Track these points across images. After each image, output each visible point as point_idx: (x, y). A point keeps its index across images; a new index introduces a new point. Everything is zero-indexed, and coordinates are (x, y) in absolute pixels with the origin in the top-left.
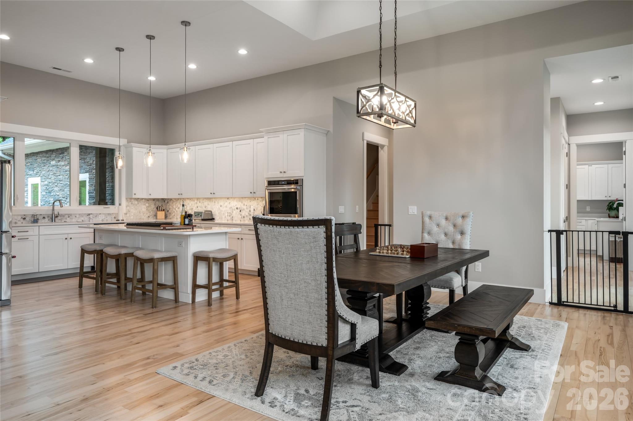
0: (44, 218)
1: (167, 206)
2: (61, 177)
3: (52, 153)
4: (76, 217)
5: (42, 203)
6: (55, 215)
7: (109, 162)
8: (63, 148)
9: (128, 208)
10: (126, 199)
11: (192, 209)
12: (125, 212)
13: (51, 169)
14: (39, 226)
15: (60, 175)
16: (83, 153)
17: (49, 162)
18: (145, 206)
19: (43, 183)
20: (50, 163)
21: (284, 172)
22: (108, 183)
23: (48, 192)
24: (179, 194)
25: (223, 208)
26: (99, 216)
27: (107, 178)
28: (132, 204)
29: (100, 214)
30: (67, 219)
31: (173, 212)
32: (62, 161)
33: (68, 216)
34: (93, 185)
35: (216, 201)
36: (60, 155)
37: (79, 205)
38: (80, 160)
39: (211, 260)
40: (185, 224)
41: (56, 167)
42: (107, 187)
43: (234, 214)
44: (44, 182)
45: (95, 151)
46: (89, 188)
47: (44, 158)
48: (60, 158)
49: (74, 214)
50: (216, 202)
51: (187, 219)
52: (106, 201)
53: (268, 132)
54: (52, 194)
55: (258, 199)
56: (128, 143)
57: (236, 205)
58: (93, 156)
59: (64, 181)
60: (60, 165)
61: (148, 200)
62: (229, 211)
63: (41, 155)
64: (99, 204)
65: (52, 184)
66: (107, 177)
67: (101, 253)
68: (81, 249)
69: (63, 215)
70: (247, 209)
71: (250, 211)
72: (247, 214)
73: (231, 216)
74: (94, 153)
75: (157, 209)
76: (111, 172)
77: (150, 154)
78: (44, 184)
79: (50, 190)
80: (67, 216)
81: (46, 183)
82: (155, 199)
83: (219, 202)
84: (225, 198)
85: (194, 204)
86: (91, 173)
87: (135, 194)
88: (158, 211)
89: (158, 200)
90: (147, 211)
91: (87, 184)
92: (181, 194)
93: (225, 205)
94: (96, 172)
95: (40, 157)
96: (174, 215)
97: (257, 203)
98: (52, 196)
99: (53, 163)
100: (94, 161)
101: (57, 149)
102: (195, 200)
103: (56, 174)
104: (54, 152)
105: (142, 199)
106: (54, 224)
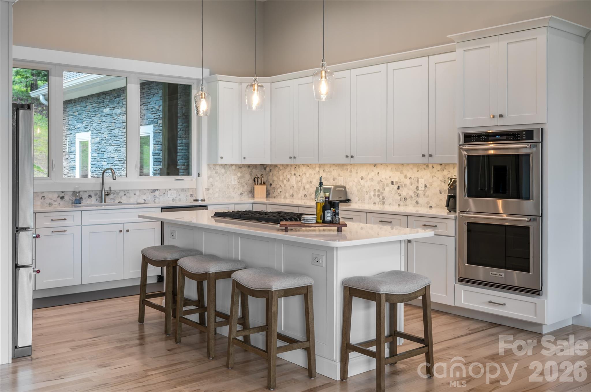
0: (90, 196)
1: (270, 177)
2: (117, 130)
3: (106, 96)
4: (135, 194)
5: (93, 168)
6: (106, 192)
7: (182, 108)
8: (118, 89)
9: (211, 179)
10: (208, 165)
11: (311, 181)
12: (207, 187)
13: (104, 120)
14: (82, 211)
15: (115, 129)
16: (145, 95)
17: (102, 110)
18: (236, 176)
19: (93, 140)
20: (102, 112)
21: (501, 116)
22: (180, 140)
23: (100, 152)
24: (290, 158)
25: (367, 181)
26: (169, 192)
27: (179, 132)
28: (216, 173)
29: (170, 190)
30: (123, 197)
31: (278, 186)
32: (118, 108)
33: (124, 194)
34: (159, 143)
35: (352, 169)
36: (115, 100)
37: (140, 175)
38: (140, 105)
39: (383, 299)
40: (324, 222)
41: (109, 117)
42: (178, 146)
43: (386, 193)
44: (95, 138)
45: (161, 91)
46: (154, 147)
47: (96, 105)
48: (115, 103)
49: (132, 190)
50: (354, 172)
51: (329, 211)
52: (178, 167)
53: (465, 40)
54: (105, 156)
55: (433, 167)
56: (210, 75)
57: (390, 177)
58: (159, 98)
59: (121, 137)
60: (115, 114)
61: (240, 167)
62: (377, 188)
63: (91, 101)
64: (168, 174)
65: (105, 141)
66: (179, 130)
67: (174, 265)
68: (143, 255)
69: (117, 191)
70: (412, 185)
71: (417, 188)
72: (411, 193)
73: (381, 197)
74: (160, 95)
75: (255, 181)
76: (185, 123)
77: (256, 87)
78: (94, 142)
79: (103, 150)
80: (122, 193)
81: (98, 139)
82: (251, 165)
83: (359, 171)
84: (370, 165)
85: (315, 174)
86: (157, 125)
87: (222, 158)
88: (255, 184)
89: (255, 166)
90: (239, 185)
91: (151, 141)
92: (294, 158)
93: (370, 176)
94: (164, 122)
95: (90, 102)
96: (281, 192)
97: (431, 173)
98: (105, 159)
99: (106, 110)
100: (160, 106)
101: (111, 91)
102: (316, 167)
103: (110, 127)
104: (107, 95)
105: (232, 165)
106: (103, 207)
